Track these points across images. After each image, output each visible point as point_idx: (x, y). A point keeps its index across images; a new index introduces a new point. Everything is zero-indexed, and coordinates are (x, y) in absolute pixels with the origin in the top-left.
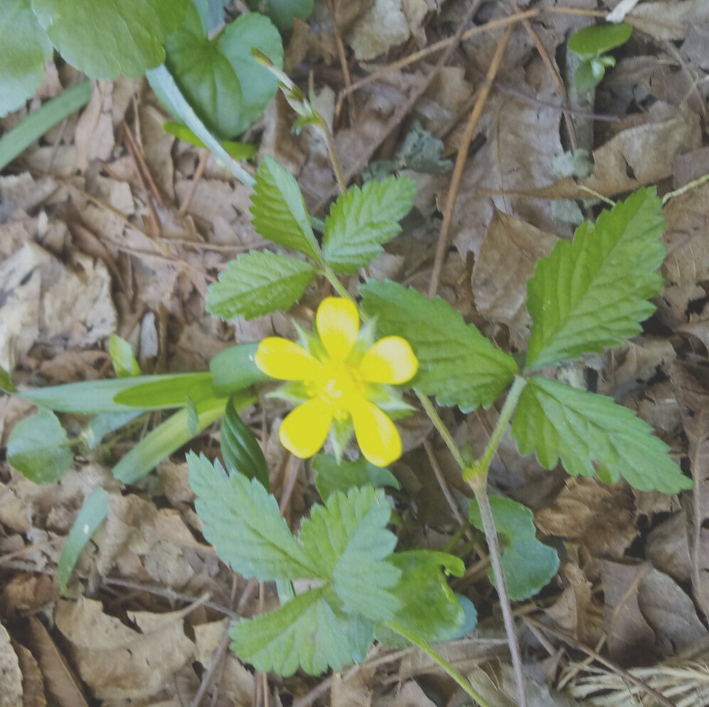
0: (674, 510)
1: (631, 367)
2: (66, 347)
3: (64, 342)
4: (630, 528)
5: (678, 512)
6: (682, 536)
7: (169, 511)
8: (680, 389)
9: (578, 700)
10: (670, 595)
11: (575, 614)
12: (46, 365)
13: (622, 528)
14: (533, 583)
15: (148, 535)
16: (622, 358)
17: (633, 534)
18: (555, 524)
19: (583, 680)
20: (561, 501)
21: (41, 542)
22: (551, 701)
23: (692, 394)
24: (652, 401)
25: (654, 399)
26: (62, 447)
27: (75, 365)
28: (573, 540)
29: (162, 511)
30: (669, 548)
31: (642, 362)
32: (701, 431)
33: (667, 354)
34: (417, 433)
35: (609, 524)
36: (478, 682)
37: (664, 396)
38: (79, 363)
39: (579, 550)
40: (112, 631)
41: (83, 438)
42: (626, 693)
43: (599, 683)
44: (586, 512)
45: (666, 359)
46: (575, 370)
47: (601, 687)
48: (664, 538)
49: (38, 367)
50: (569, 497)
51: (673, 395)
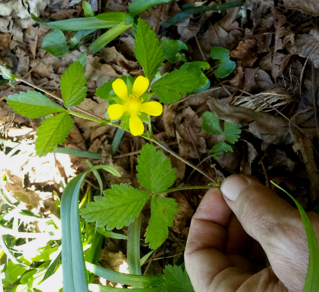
0: (268, 52)
1: (261, 8)
2: (60, 9)
3: (59, 7)
4: (255, 57)
5: (269, 52)
6: (270, 58)
7: (106, 65)
8: (274, 14)
9: (237, 106)
10: (263, 76)
11: (239, 81)
12: (53, 15)
13: (253, 57)
14: (227, 73)
15: (98, 73)
16: (259, 5)
17: (256, 59)
18: (236, 54)
19: (239, 100)
20: (238, 48)
21: (57, 78)
22: (229, 107)
23: (278, 15)
24: (265, 18)
25: (266, 18)
26: (64, 44)
27: (65, 14)
28: (240, 60)
29: (104, 64)
30: (266, 62)
31: (265, 6)
32: (279, 25)
33: (272, 4)
34: (194, 32)
35: (250, 57)
36: (209, 103)
37: (269, 17)
38: (67, 14)
39: (242, 63)
40: (88, 104)
41: (72, 41)
42: (251, 101)
43: (243, 100)
44: (245, 51)
45: (271, 6)
46: (244, 10)
47: (244, 101)
48: (264, 60)
49: (50, 15)
50: (240, 47)
51: (272, 17)
